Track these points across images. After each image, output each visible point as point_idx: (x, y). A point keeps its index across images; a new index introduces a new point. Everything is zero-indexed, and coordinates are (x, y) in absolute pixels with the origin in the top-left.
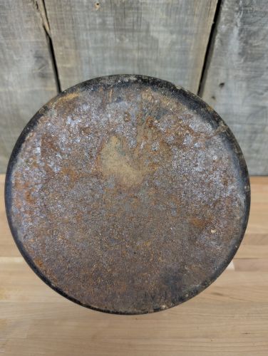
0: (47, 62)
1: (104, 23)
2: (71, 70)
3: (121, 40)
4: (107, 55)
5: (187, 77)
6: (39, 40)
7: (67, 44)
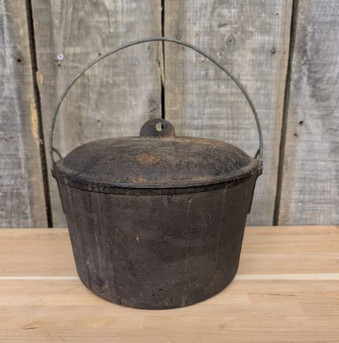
0: (158, 106)
1: (207, 75)
2: (176, 112)
3: (219, 86)
4: (207, 99)
5: (271, 117)
6: (155, 88)
7: (176, 91)
